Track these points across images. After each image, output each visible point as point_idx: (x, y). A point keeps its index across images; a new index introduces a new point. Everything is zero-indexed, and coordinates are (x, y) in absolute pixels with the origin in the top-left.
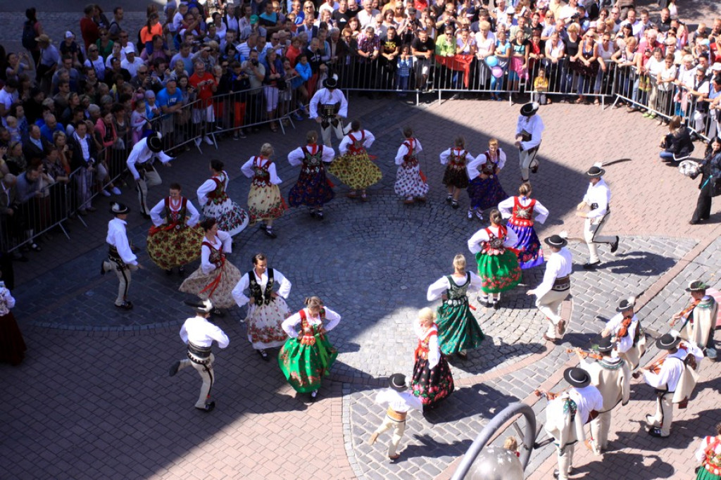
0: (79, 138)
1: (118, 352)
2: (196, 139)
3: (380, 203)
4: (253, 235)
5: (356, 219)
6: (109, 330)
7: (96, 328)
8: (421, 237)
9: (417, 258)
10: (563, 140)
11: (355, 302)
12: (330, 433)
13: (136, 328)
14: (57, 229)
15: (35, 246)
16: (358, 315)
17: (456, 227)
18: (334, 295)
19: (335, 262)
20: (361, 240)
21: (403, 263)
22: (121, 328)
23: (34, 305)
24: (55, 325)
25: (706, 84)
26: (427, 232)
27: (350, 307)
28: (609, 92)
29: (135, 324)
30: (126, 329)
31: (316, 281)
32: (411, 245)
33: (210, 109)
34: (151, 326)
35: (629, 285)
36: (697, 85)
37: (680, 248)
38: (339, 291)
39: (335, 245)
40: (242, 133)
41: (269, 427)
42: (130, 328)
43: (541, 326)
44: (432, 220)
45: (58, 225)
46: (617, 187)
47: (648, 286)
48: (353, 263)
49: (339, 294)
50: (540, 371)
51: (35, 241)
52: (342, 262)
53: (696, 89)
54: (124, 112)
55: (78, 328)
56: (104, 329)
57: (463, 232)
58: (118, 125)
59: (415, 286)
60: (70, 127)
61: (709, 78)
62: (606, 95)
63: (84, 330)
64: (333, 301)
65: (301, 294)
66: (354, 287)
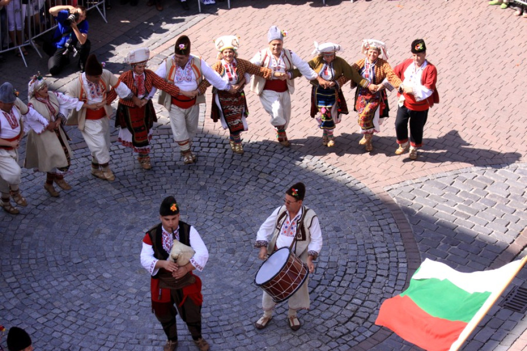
3: (155, 146)
5: (124, 171)
8: (214, 190)
9: (210, 218)
10: (396, 45)
11: (129, 284)
16: (134, 302)
17: (261, 172)
18: (100, 277)
19: (99, 232)
20: (132, 200)
26: (221, 182)
27: (123, 293)
31: (75, 261)
32: (201, 201)
35: (495, 231)
38: (106, 271)
39: (97, 209)
43: (382, 296)
44: (226, 166)
46: (472, 101)
47: (518, 232)
48: (123, 231)
49: (107, 275)
52: (108, 231)
57: (270, 178)
64: (99, 286)
65: (56, 279)
66: (127, 264)
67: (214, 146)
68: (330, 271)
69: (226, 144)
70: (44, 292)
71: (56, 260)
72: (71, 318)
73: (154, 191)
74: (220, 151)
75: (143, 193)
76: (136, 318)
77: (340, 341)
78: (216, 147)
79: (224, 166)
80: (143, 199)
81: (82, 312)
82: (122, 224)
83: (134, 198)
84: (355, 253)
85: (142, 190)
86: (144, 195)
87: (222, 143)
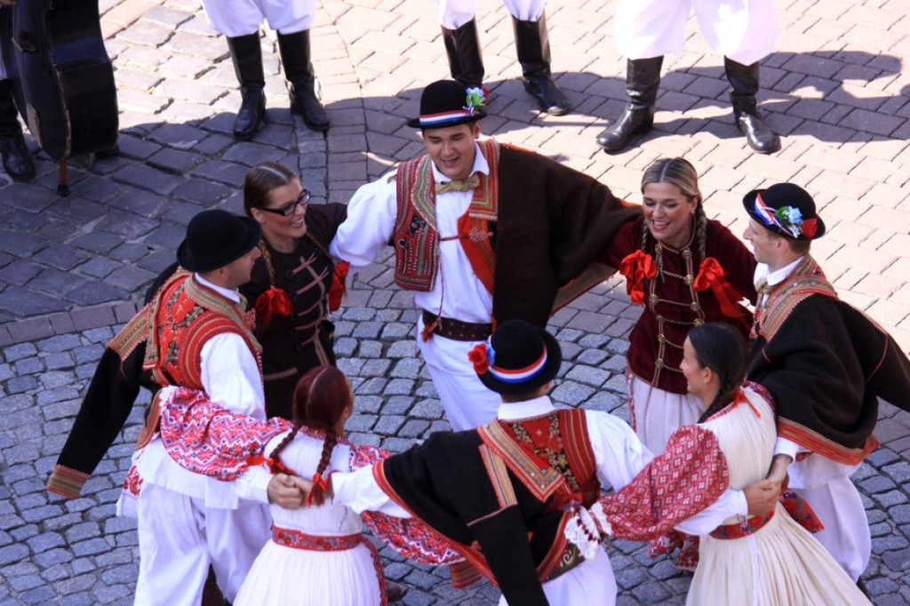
67: (349, 351)
69: (393, 340)
73: (110, 539)
74: (368, 370)
75: (67, 547)
78: (355, 353)
79: (380, 428)
80: (64, 574)
83: (32, 569)
85: (65, 537)
86: (68, 555)
87: (378, 338)
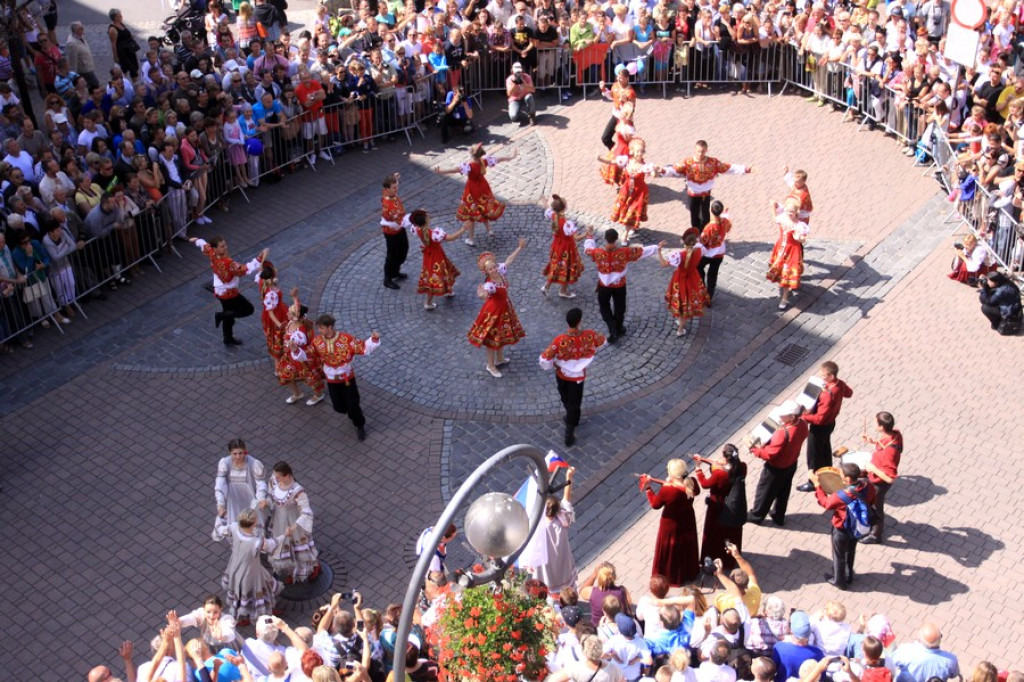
0: (165, 161)
1: (202, 395)
2: (310, 156)
4: (361, 258)
6: (195, 371)
7: (181, 370)
12: (426, 476)
13: (224, 367)
14: (147, 262)
15: (123, 280)
21: (525, 283)
22: (208, 368)
23: (118, 347)
24: (138, 367)
25: (879, 65)
28: (776, 78)
29: (224, 363)
30: (214, 368)
33: (322, 121)
34: (241, 365)
36: (869, 65)
37: (841, 252)
38: (450, 317)
40: (373, 144)
41: (360, 471)
42: (218, 368)
45: (148, 258)
50: (667, 397)
51: (123, 275)
53: (868, 70)
54: (215, 128)
55: (162, 370)
56: (190, 370)
58: (209, 143)
59: (535, 308)
60: (152, 150)
61: (883, 59)
62: (773, 81)
63: (168, 372)
65: (408, 322)
68: (634, 324)
70: (397, 332)
71: (411, 307)
72: (415, 355)
76: (469, 356)
77: (633, 383)
81: (425, 350)
82: (470, 278)
84: (657, 310)
